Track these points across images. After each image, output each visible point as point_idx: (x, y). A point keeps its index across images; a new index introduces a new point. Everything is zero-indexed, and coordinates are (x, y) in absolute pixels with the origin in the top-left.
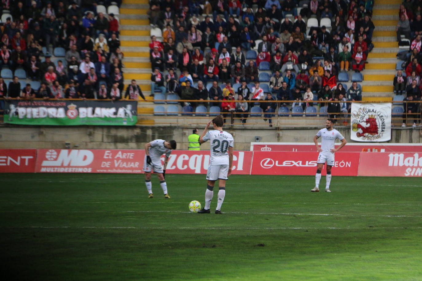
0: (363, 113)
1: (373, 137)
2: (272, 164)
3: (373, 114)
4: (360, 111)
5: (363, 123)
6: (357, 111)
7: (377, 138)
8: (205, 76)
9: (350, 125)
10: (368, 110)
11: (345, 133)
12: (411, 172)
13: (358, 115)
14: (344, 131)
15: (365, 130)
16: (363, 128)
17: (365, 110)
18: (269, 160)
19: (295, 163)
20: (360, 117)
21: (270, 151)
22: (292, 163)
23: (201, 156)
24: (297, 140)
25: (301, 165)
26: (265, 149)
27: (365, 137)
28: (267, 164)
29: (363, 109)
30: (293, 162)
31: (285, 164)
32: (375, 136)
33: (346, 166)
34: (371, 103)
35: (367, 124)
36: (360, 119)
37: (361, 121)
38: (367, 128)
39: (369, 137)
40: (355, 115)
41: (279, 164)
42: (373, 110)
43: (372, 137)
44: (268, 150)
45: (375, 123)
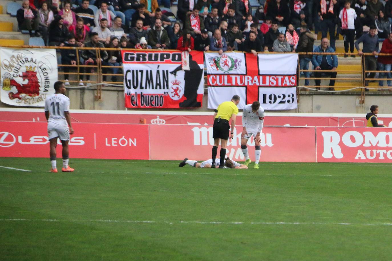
0: (17, 63)
1: (33, 99)
2: (12, 140)
3: (33, 65)
4: (12, 60)
5: (18, 78)
6: (9, 60)
7: (38, 101)
10: (25, 59)
13: (11, 66)
15: (22, 89)
16: (18, 86)
18: (6, 134)
20: (13, 69)
27: (20, 98)
28: (5, 140)
29: (18, 57)
32: (34, 98)
33: (130, 145)
34: (28, 49)
35: (24, 80)
36: (14, 72)
37: (15, 75)
38: (25, 86)
39: (26, 99)
40: (7, 66)
41: (23, 141)
42: (32, 59)
43: (31, 99)
45: (36, 79)
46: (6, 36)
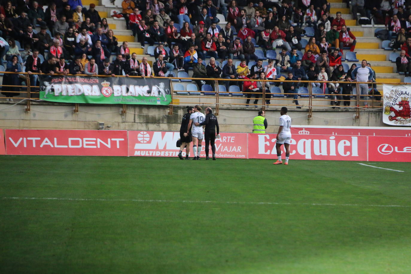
0: (395, 95)
1: (406, 121)
2: (391, 150)
3: (406, 96)
4: (392, 93)
5: (396, 105)
6: (390, 93)
7: (409, 122)
9: (383, 108)
10: (401, 92)
11: (376, 116)
13: (391, 97)
14: (374, 113)
15: (398, 113)
16: (396, 111)
17: (397, 92)
18: (387, 145)
20: (392, 99)
21: (308, 134)
23: (310, 140)
24: (327, 123)
26: (303, 132)
27: (397, 120)
28: (386, 150)
29: (396, 91)
31: (406, 150)
32: (407, 120)
34: (403, 85)
35: (400, 107)
36: (393, 101)
37: (394, 104)
38: (400, 111)
39: (401, 121)
40: (388, 97)
41: (398, 150)
42: (406, 92)
43: (405, 120)
44: (306, 134)
45: (408, 106)
46: (388, 76)
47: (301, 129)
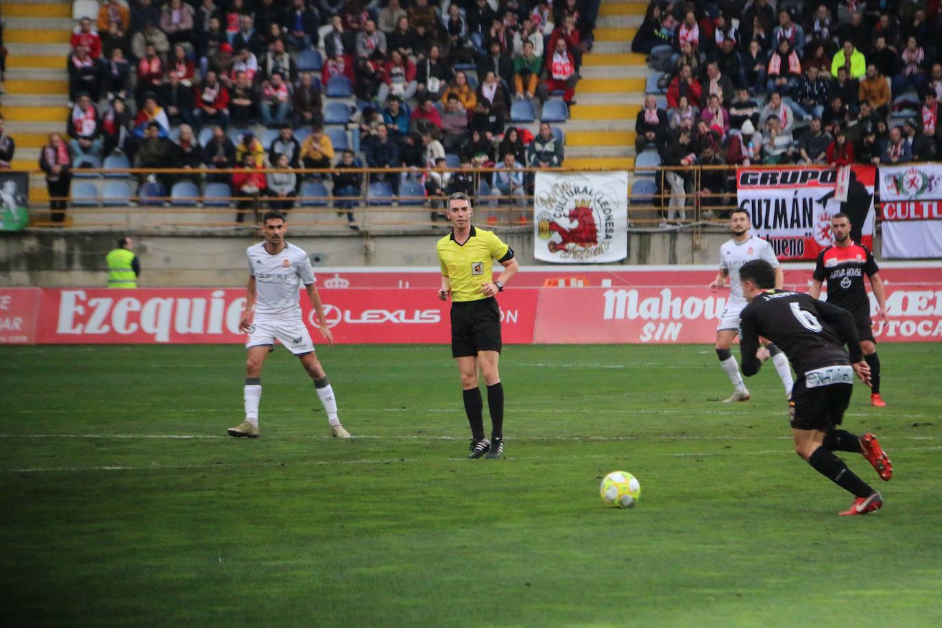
0: (561, 195)
1: (587, 252)
2: (336, 317)
3: (586, 197)
4: (555, 191)
5: (563, 218)
6: (549, 191)
7: (595, 254)
8: (196, 112)
9: (533, 224)
10: (575, 189)
11: (522, 243)
12: (654, 333)
13: (551, 201)
14: (519, 237)
15: (568, 236)
16: (562, 232)
17: (566, 188)
18: (330, 307)
19: (389, 316)
20: (555, 205)
21: (346, 287)
22: (382, 316)
23: (170, 301)
24: (410, 260)
25: (403, 320)
26: (334, 283)
27: (566, 251)
29: (563, 187)
30: (385, 312)
31: (366, 317)
32: (590, 249)
33: (508, 321)
34: (580, 173)
35: (572, 221)
36: (556, 210)
37: (558, 214)
38: (573, 232)
39: (576, 252)
40: (545, 201)
41: (351, 318)
42: (586, 188)
43: (585, 251)
44: (341, 286)
45: (590, 220)
47: (330, 276)
